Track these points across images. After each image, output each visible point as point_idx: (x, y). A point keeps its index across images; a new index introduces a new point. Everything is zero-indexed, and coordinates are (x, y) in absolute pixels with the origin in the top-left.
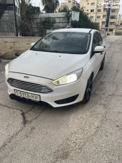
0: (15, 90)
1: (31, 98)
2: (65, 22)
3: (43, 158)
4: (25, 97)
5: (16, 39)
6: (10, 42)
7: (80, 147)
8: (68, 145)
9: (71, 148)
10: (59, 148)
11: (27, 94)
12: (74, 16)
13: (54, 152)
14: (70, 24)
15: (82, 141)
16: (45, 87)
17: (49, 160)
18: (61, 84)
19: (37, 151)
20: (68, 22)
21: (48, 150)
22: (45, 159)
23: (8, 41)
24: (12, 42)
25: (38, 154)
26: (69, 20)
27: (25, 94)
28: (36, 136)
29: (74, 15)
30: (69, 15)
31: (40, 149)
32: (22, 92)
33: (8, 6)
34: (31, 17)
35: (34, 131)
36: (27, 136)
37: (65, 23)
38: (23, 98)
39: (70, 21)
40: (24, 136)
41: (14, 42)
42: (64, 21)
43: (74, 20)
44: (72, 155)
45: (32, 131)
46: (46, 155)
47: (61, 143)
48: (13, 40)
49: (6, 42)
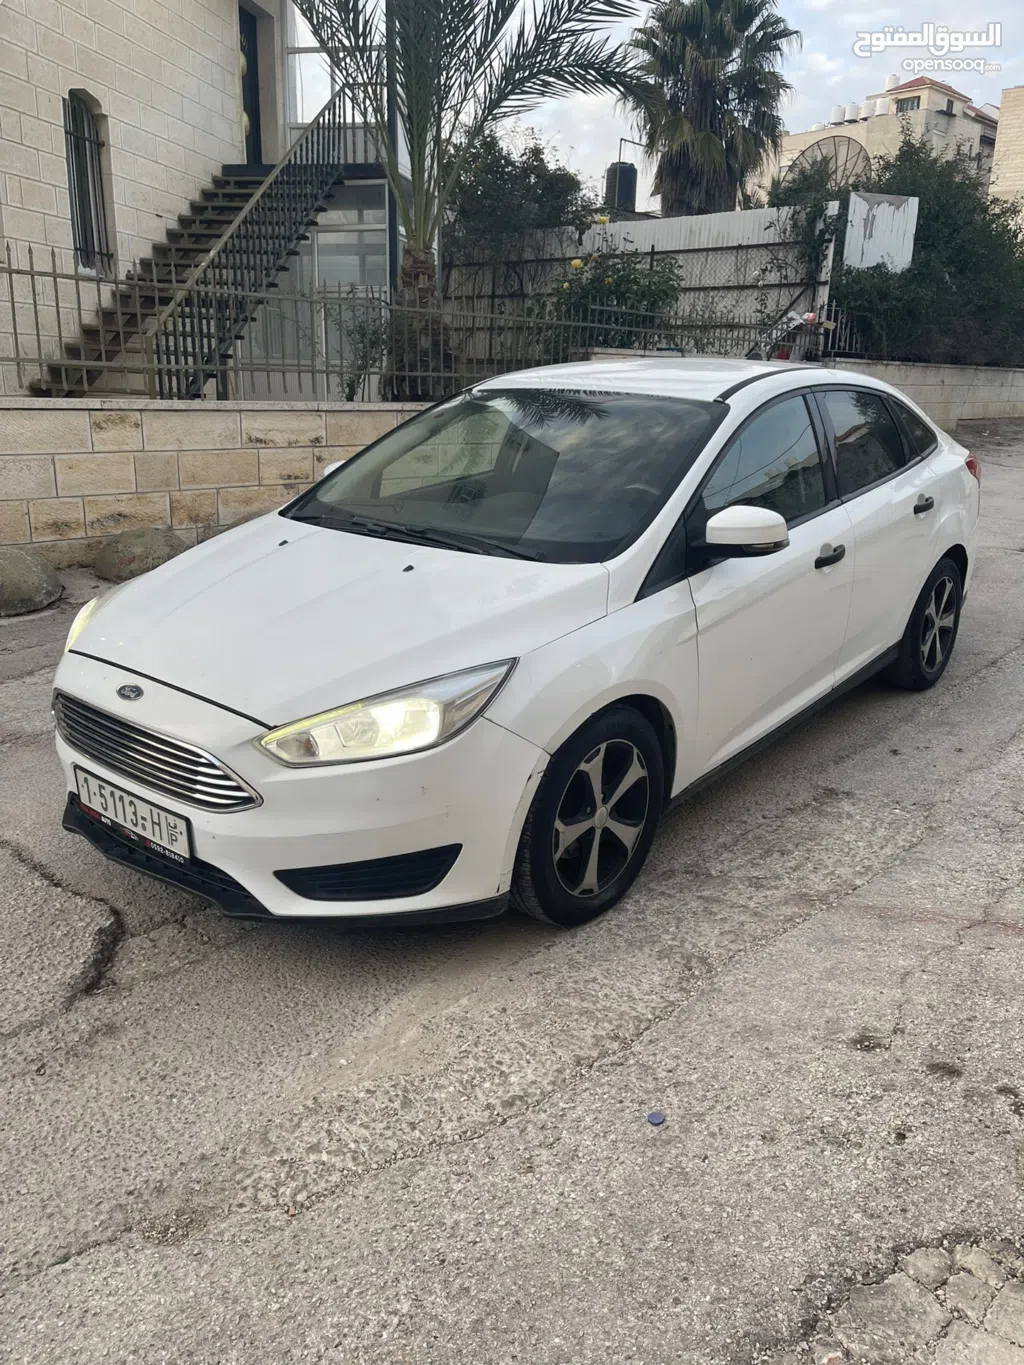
0: (77, 767)
1: (147, 834)
2: (780, 286)
3: (44, 1207)
4: (120, 820)
5: (332, 419)
6: (290, 445)
7: (300, 1198)
8: (242, 1169)
9: (245, 1189)
10: (173, 1174)
11: (131, 803)
12: (868, 234)
13: (130, 1193)
14: (824, 294)
15: (339, 1165)
16: (211, 766)
17: (71, 1226)
18: (323, 756)
19: (36, 1162)
20: (811, 283)
21: (99, 1172)
22: (50, 1216)
23: (271, 436)
24: (304, 439)
25: (32, 1180)
26: (819, 268)
27: (121, 798)
28: (92, 1079)
29: (869, 223)
30: (820, 225)
31: (64, 1152)
32: (109, 789)
33: (347, 183)
34: (528, 255)
35: (106, 1045)
36: (43, 1066)
37: (785, 292)
38: (115, 827)
39: (825, 275)
40: (23, 1065)
41: (317, 440)
42: (773, 278)
43: (864, 265)
44: (221, 1233)
45: (89, 1041)
46: (71, 1194)
47: (209, 1148)
48: (313, 426)
49: (259, 441)
